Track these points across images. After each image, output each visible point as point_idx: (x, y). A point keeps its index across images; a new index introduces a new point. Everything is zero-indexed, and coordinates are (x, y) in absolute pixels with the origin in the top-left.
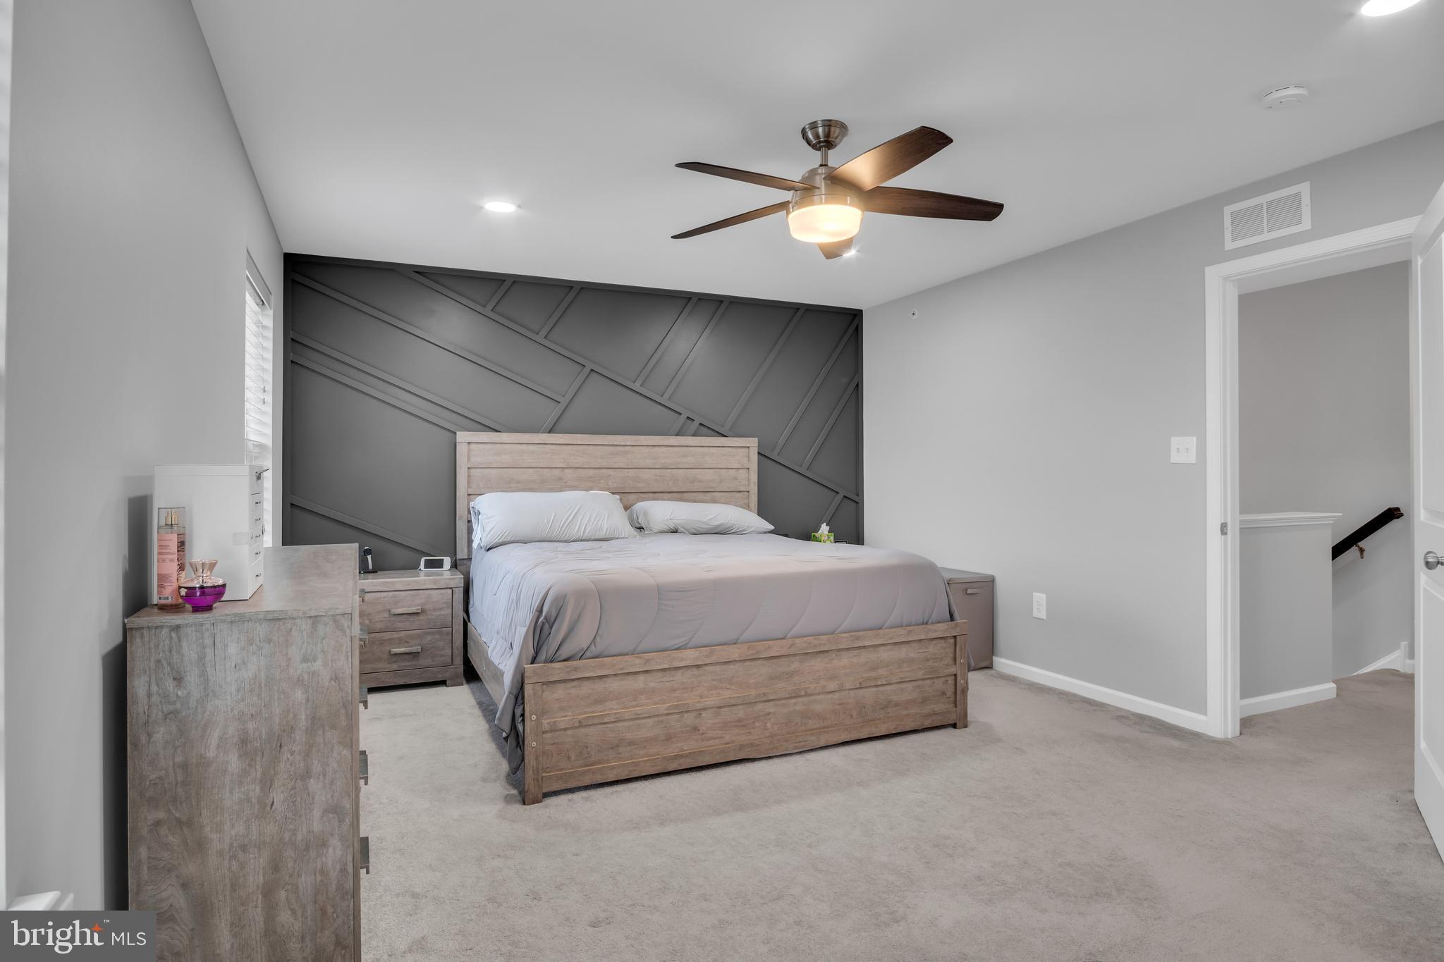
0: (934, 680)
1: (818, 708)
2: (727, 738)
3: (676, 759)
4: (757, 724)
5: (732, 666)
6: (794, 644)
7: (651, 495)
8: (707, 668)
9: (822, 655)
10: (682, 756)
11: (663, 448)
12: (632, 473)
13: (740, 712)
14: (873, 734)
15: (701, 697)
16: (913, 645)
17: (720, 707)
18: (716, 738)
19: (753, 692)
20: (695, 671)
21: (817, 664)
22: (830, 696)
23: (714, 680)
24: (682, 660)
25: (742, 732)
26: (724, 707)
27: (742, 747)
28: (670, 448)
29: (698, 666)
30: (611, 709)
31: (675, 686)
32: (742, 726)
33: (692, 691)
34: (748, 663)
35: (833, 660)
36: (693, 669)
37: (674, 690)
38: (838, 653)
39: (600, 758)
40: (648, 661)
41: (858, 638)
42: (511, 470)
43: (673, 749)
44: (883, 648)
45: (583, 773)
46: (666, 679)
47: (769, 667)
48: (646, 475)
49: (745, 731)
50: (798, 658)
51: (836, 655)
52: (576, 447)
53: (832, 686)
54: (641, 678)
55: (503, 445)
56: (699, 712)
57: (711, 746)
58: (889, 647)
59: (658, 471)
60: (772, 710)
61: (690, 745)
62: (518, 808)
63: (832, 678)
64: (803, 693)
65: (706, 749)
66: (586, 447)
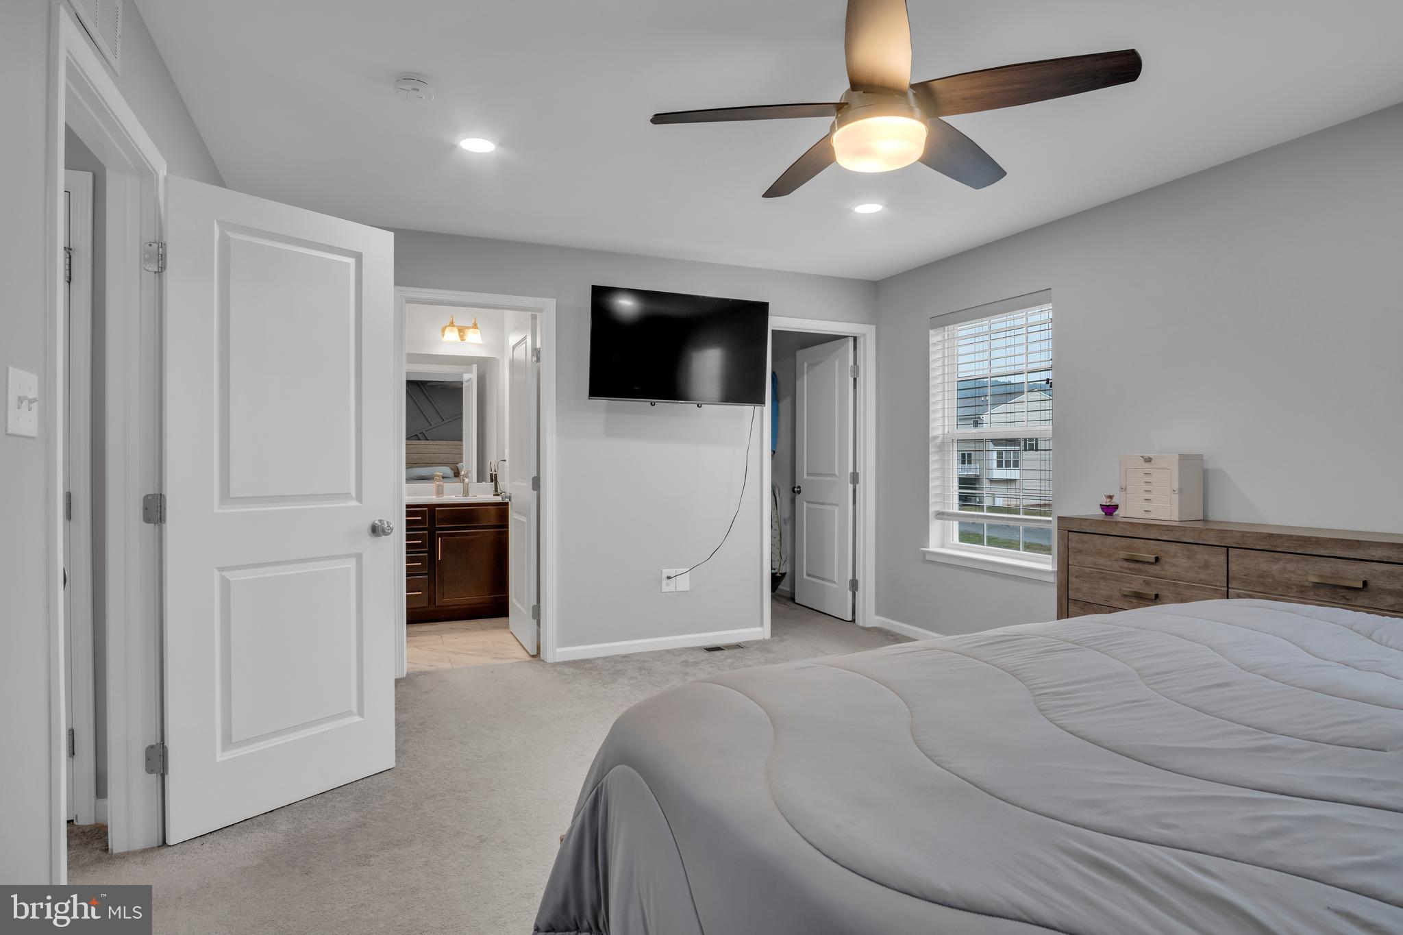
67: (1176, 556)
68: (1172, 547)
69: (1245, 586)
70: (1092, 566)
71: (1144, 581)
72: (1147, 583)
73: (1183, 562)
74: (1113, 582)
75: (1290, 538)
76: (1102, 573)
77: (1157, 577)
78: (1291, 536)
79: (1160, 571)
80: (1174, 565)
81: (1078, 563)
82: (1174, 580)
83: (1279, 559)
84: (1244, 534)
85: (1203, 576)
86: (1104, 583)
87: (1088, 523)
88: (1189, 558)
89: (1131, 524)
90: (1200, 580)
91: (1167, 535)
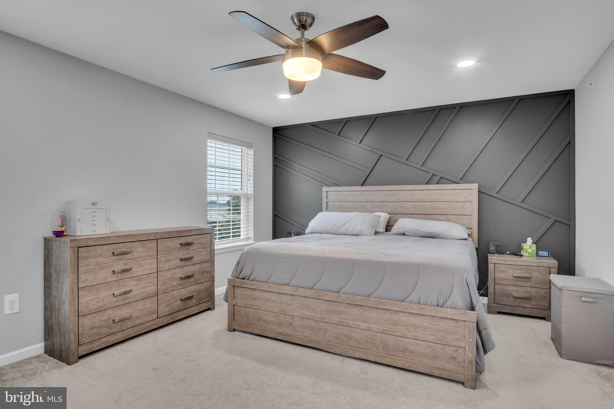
0: (445, 346)
1: (356, 336)
2: (306, 334)
3: (281, 335)
4: (321, 332)
5: (308, 299)
6: (340, 297)
7: (410, 215)
8: (297, 297)
9: (359, 307)
10: (284, 334)
11: (417, 191)
12: (399, 204)
13: (312, 324)
14: (391, 364)
15: (294, 310)
16: (427, 318)
17: (302, 318)
18: (301, 332)
19: (319, 316)
20: (291, 297)
21: (356, 311)
22: (364, 332)
23: (300, 304)
24: (284, 290)
25: (313, 333)
26: (304, 318)
27: (311, 341)
28: (421, 191)
29: (293, 295)
30: (257, 304)
31: (282, 302)
32: (313, 331)
33: (290, 306)
34: (316, 300)
35: (366, 311)
36: (290, 296)
37: (282, 303)
38: (369, 309)
39: (253, 323)
40: (270, 287)
41: (381, 303)
42: (343, 203)
43: (281, 330)
44: (402, 314)
45: (246, 326)
46: (278, 297)
47: (327, 305)
48: (407, 205)
49: (315, 334)
50: (344, 305)
51: (368, 309)
52: (372, 192)
53: (364, 325)
54: (269, 294)
55: (340, 192)
56: (293, 317)
57: (298, 335)
58: (406, 314)
59: (414, 203)
60: (329, 328)
61: (288, 331)
62: (227, 332)
63: (365, 322)
64: (345, 324)
65: (295, 335)
66: (376, 192)
67: (138, 247)
68: (137, 244)
69: (163, 253)
70: (95, 264)
71: (124, 263)
72: (125, 264)
73: (141, 249)
74: (108, 269)
75: (175, 232)
76: (101, 266)
77: (131, 260)
78: (175, 231)
79: (131, 256)
80: (137, 252)
81: (85, 265)
82: (137, 258)
83: (172, 240)
84: (163, 233)
85: (149, 254)
86: (102, 271)
87: (92, 240)
88: (143, 247)
89: (117, 236)
90: (147, 256)
91: (134, 239)
